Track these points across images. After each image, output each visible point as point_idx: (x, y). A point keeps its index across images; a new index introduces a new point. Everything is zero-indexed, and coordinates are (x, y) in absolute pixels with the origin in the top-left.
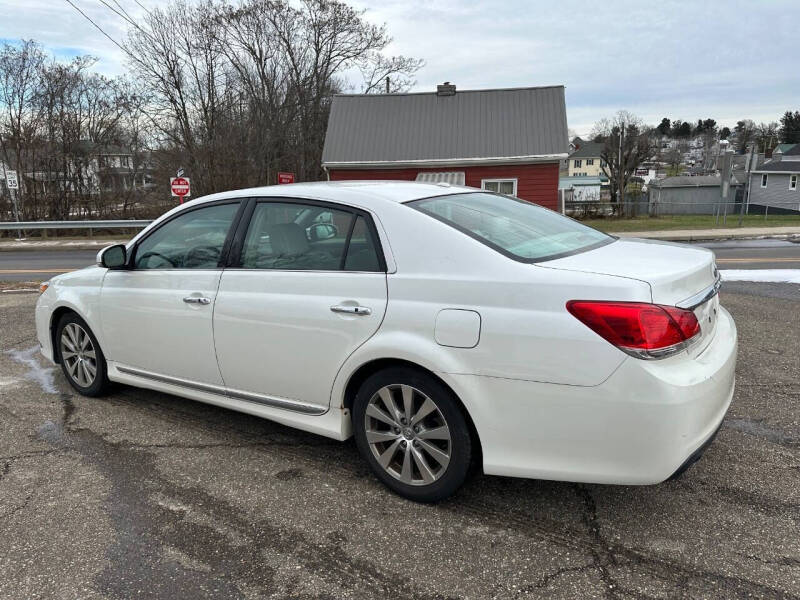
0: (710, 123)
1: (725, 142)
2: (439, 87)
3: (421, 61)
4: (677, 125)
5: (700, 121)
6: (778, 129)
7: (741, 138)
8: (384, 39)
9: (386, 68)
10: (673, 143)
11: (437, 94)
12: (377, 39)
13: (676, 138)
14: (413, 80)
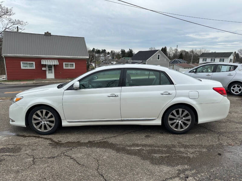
0: (105, 50)
1: (109, 55)
2: (45, 33)
3: (26, 22)
4: (97, 50)
5: (102, 50)
6: (120, 53)
7: (112, 55)
8: (11, 13)
9: (12, 23)
10: (97, 55)
11: (45, 35)
12: (7, 12)
13: (97, 54)
14: (23, 28)
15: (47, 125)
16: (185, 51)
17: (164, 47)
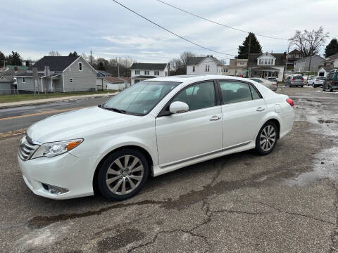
15: (130, 180)
16: (104, 60)
17: (73, 53)
